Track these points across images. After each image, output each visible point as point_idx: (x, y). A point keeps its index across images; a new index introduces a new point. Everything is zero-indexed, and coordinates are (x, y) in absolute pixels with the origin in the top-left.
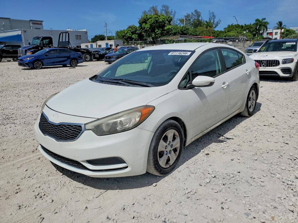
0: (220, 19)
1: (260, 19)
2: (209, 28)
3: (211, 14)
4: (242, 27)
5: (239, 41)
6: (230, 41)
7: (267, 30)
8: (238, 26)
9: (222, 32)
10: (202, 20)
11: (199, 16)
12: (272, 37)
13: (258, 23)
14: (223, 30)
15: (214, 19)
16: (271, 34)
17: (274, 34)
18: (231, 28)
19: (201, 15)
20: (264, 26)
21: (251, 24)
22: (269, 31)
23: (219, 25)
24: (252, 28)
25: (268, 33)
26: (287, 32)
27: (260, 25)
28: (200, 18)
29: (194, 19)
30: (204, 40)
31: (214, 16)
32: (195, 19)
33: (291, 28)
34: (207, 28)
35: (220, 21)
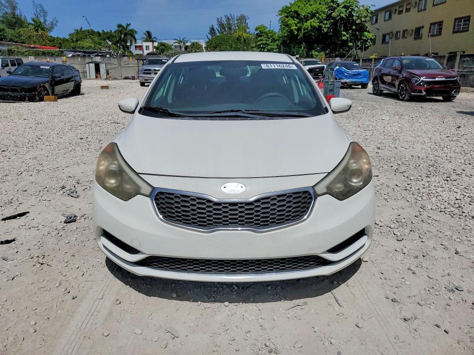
0: (55, 18)
1: (124, 25)
2: (40, 32)
3: (37, 6)
4: (99, 34)
5: (110, 56)
6: (96, 56)
7: (136, 42)
8: (92, 33)
9: (67, 40)
10: (21, 15)
11: (14, 8)
12: (143, 52)
13: (122, 30)
14: (67, 37)
15: (44, 16)
16: (140, 48)
17: (144, 48)
18: (81, 35)
19: (19, 6)
20: (131, 35)
21: (111, 31)
22: (139, 44)
23: (55, 28)
24: (114, 37)
25: (136, 47)
26: (163, 47)
27: (126, 34)
28: (17, 12)
29: (4, 12)
30: (49, 53)
31: (43, 10)
32: (7, 13)
33: (166, 42)
34: (37, 31)
35: (57, 22)
